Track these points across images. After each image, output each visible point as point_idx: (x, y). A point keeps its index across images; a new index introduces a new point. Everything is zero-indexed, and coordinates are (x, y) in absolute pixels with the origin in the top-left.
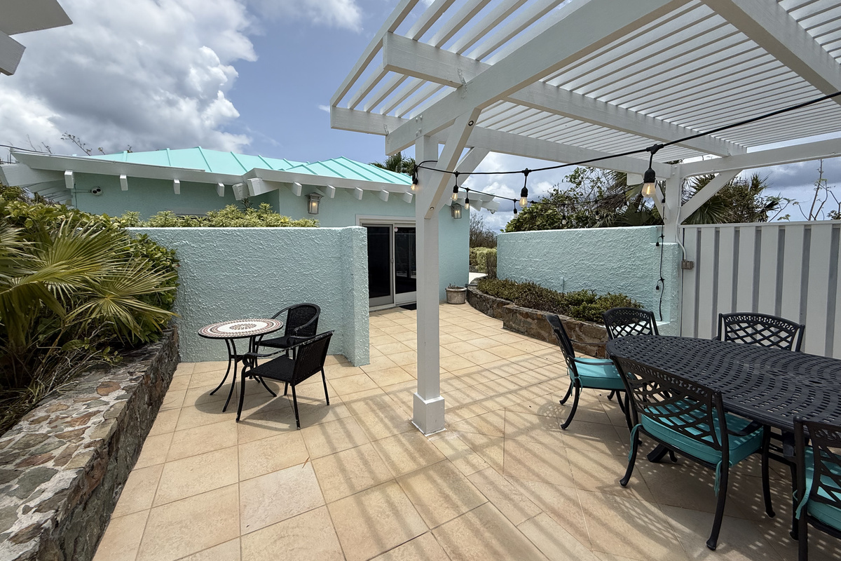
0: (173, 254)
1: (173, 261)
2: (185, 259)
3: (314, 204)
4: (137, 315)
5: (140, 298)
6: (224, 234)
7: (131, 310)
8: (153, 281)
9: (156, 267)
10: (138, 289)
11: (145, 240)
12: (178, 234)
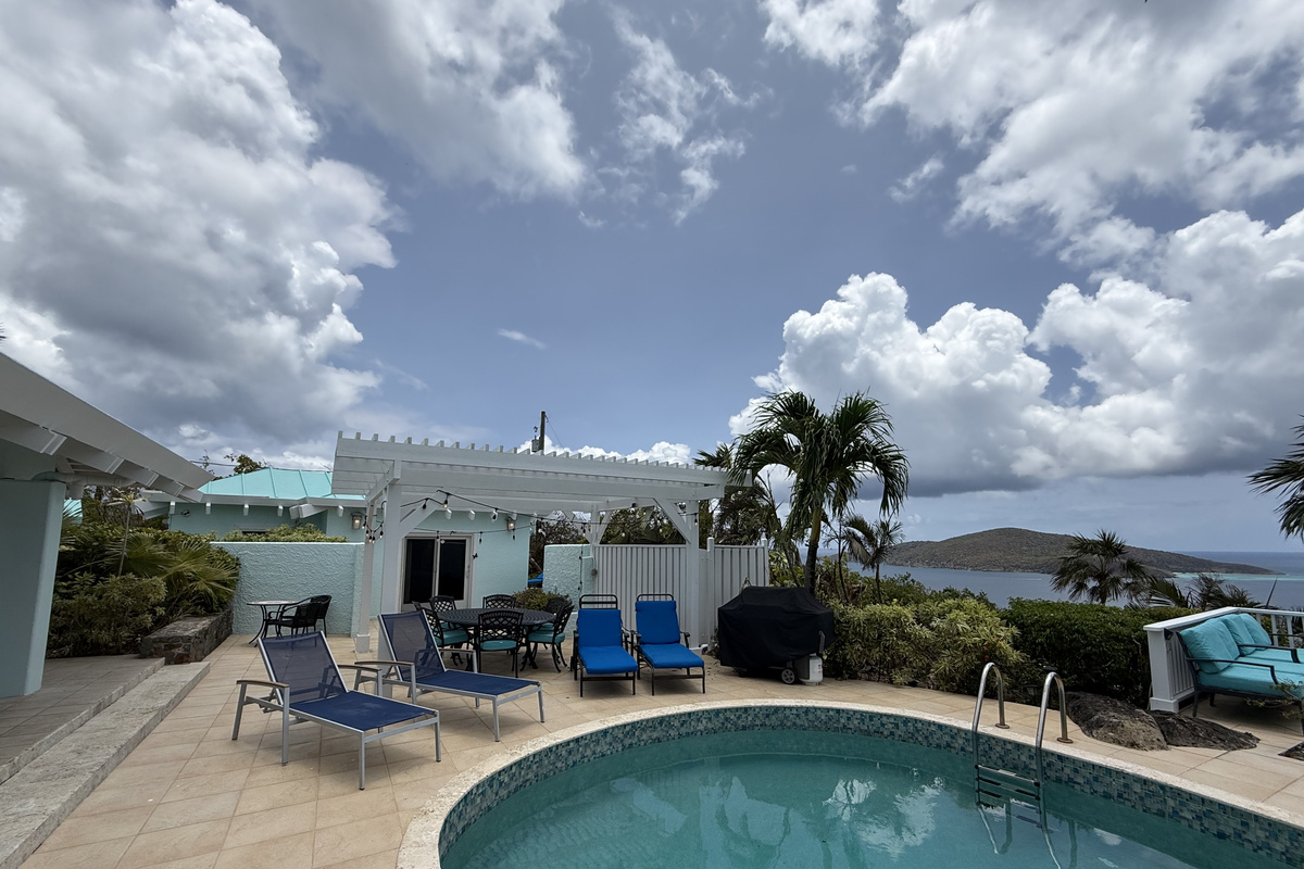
0: (238, 559)
1: (237, 564)
2: (245, 563)
3: (357, 522)
4: (216, 590)
5: (218, 582)
6: (274, 546)
7: (212, 587)
8: (226, 574)
9: (227, 566)
10: (217, 577)
11: (221, 551)
12: (243, 546)
